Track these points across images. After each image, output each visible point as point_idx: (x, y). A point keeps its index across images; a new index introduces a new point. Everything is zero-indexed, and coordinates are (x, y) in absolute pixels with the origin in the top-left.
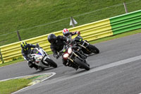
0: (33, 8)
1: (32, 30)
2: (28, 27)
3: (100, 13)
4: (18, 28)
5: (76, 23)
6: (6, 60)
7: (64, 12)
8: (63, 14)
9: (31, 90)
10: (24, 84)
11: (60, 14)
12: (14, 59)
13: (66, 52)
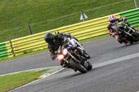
0: (44, 3)
1: (43, 24)
2: (39, 21)
3: (111, 8)
4: (29, 22)
5: (86, 17)
6: (18, 53)
7: (75, 6)
8: (74, 8)
9: (42, 83)
10: (35, 77)
11: (71, 8)
12: (25, 52)
13: (61, 53)
